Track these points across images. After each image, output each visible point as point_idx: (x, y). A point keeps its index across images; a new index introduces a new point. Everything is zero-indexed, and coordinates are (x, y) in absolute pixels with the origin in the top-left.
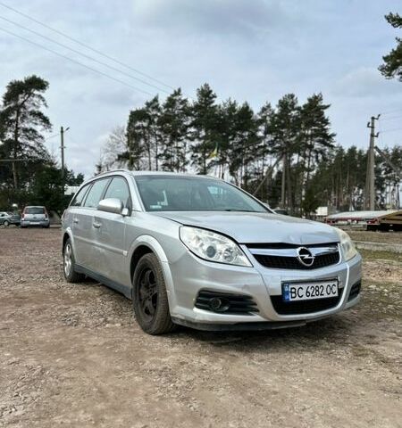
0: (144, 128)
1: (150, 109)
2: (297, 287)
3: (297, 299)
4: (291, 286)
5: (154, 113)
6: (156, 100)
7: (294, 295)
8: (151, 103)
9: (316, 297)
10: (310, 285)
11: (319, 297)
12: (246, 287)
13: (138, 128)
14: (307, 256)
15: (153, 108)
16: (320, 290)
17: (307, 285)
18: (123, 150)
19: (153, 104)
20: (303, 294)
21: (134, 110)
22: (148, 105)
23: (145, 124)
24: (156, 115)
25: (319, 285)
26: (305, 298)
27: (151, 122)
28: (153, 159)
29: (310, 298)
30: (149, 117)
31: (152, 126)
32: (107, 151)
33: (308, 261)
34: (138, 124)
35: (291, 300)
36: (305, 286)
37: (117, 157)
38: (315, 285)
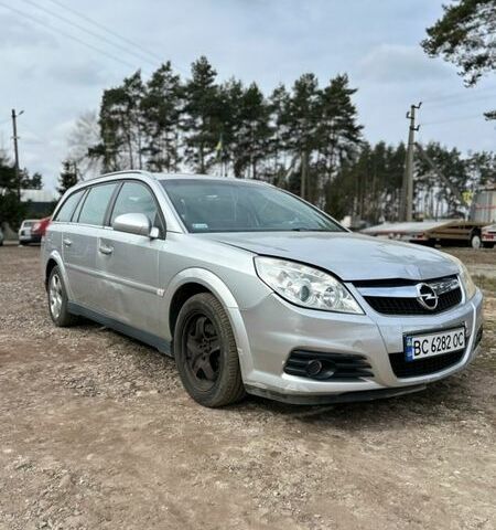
0: (122, 113)
1: (130, 88)
2: (421, 339)
3: (422, 355)
4: (414, 339)
5: (136, 93)
6: (137, 76)
7: (417, 351)
8: (132, 81)
9: (442, 352)
10: (436, 336)
11: (446, 351)
12: (358, 343)
13: (115, 113)
14: (429, 296)
15: (134, 87)
16: (447, 342)
17: (433, 336)
18: (96, 141)
19: (134, 82)
20: (427, 348)
21: (109, 89)
22: (128, 82)
23: (124, 108)
24: (138, 96)
25: (446, 335)
26: (430, 354)
27: (132, 105)
28: (135, 154)
29: (436, 353)
30: (129, 99)
31: (133, 111)
33: (431, 302)
34: (115, 107)
35: (414, 357)
36: (430, 338)
37: (87, 152)
38: (441, 336)
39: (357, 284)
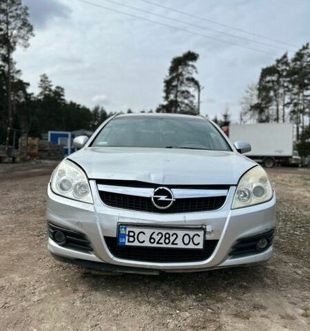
0: (273, 81)
1: (280, 65)
2: (137, 230)
3: (136, 244)
4: (128, 229)
5: (284, 67)
6: (285, 56)
7: (131, 239)
8: (281, 60)
9: (164, 245)
10: (157, 231)
11: (170, 246)
13: (269, 82)
14: (163, 198)
15: (283, 63)
16: (172, 239)
17: (152, 231)
18: (256, 101)
19: (283, 60)
20: (145, 240)
21: (265, 67)
22: (278, 61)
23: (274, 78)
24: (285, 69)
25: (171, 232)
26: (147, 244)
27: (280, 76)
28: (281, 107)
29: (155, 245)
30: (278, 72)
31: (281, 79)
32: (243, 103)
34: (268, 78)
35: (127, 244)
36: (148, 232)
37: (249, 108)
38: (164, 232)
39: (99, 181)
